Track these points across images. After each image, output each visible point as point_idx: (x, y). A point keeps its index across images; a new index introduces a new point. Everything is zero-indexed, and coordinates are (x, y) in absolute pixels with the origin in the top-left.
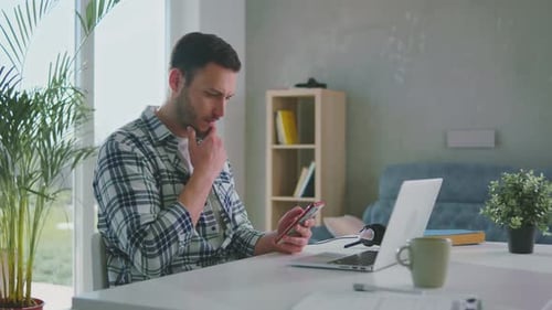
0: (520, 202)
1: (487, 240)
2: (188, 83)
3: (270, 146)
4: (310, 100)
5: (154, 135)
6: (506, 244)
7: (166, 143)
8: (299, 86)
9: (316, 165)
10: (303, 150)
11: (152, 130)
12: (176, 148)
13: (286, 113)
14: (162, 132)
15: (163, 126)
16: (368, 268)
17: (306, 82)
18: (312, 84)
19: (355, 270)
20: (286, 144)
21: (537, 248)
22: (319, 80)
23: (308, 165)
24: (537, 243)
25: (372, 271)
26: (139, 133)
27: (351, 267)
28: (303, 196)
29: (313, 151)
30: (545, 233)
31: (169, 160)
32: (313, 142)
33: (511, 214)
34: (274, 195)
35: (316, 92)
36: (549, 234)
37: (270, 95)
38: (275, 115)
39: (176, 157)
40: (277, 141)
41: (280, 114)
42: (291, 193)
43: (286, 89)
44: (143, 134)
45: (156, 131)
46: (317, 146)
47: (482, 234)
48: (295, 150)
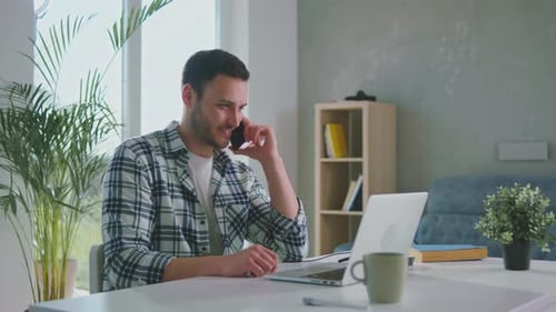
0: (513, 217)
1: (490, 255)
2: (200, 97)
3: (318, 160)
4: (358, 113)
5: (169, 146)
6: (501, 260)
7: (178, 156)
8: (349, 99)
9: (364, 178)
10: (354, 163)
11: (168, 141)
12: (186, 163)
13: (334, 126)
14: (177, 144)
15: (180, 139)
16: (337, 283)
17: (354, 94)
18: (361, 96)
19: (325, 284)
20: (335, 157)
21: (534, 264)
22: (367, 93)
23: (356, 179)
24: (534, 259)
25: (340, 286)
26: (153, 143)
27: (321, 281)
28: (351, 209)
29: (360, 164)
30: (544, 250)
31: (176, 174)
32: (360, 155)
33: (502, 230)
34: (323, 208)
35: (364, 105)
36: (548, 250)
37: (319, 107)
38: (324, 128)
39: (185, 172)
40: (325, 155)
41: (328, 126)
42: (340, 207)
43: (334, 101)
44: (158, 144)
45: (171, 143)
46: (365, 159)
47: (484, 250)
48: (346, 163)
